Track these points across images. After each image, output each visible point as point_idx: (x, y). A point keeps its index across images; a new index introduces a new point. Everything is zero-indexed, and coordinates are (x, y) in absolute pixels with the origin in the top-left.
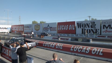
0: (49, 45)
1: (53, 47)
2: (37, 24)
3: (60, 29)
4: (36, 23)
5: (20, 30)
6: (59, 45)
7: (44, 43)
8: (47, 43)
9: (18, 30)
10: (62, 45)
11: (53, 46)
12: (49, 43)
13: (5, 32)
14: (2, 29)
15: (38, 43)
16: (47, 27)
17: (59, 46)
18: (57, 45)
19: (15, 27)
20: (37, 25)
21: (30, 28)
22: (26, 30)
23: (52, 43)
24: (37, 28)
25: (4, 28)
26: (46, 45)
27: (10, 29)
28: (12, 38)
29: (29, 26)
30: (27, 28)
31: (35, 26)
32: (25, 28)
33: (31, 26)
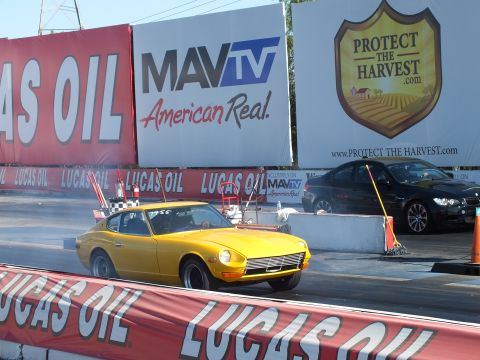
2: (385, 6)
9: (27, 131)
21: (255, 93)
22: (174, 117)
29: (232, 41)
30: (191, 79)
31: (347, 43)
32: (160, 88)
33: (274, 41)
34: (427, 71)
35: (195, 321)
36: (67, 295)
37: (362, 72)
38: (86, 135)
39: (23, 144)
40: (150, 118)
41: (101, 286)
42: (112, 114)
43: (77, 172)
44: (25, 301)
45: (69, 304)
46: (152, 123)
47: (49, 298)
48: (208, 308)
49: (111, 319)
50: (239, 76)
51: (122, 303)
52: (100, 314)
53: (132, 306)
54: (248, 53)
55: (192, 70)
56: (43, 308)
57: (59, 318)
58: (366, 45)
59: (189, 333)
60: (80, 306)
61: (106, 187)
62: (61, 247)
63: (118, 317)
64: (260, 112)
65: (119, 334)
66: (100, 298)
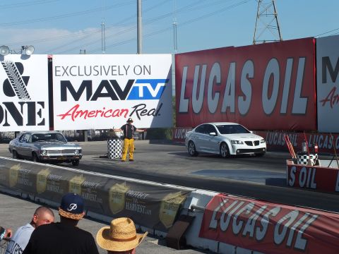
5: (268, 106)
13: (107, 135)
14: (77, 96)
19: (216, 70)
25: (94, 89)
27: (154, 93)
28: (188, 196)
32: (334, 80)
36: (266, 215)
38: (283, 110)
39: (241, 115)
40: (327, 100)
41: (290, 211)
42: (301, 97)
43: (276, 134)
44: (239, 219)
45: (268, 222)
46: (328, 103)
47: (255, 217)
49: (296, 233)
51: (304, 222)
52: (289, 229)
53: (310, 225)
56: (251, 224)
57: (261, 230)
60: (275, 223)
61: (296, 144)
62: (264, 184)
63: (301, 232)
65: (301, 244)
66: (289, 219)
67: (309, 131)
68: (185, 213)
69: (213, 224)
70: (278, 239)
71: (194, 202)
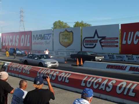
0: (98, 85)
1: (108, 90)
2: (66, 30)
3: (129, 42)
4: (64, 27)
5: (22, 44)
6: (124, 86)
7: (84, 79)
8: (94, 77)
9: (17, 45)
10: (133, 84)
11: (109, 88)
12: (97, 78)
15: (68, 79)
16: (94, 37)
17: (125, 88)
18: (119, 85)
19: (11, 37)
20: (66, 33)
21: (48, 41)
22: (37, 44)
23: (105, 79)
24: (66, 41)
26: (89, 84)
28: (4, 63)
29: (45, 34)
30: (40, 39)
31: (61, 35)
32: (35, 40)
33: (51, 34)
34: (71, 39)
35: (39, 71)
36: (21, 67)
37: (63, 38)
38: (25, 45)
41: (26, 66)
42: (29, 43)
44: (16, 68)
46: (34, 44)
47: (19, 67)
48: (41, 69)
49: (27, 71)
50: (46, 38)
51: (29, 68)
52: (26, 70)
54: (47, 35)
55: (40, 37)
56: (18, 69)
57: (20, 70)
58: (63, 35)
59: (38, 73)
60: (23, 69)
64: (48, 43)
65: (28, 73)
66: (26, 68)
67: (30, 50)
68: (4, 67)
69: (10, 69)
70: (24, 72)
71: (6, 64)
